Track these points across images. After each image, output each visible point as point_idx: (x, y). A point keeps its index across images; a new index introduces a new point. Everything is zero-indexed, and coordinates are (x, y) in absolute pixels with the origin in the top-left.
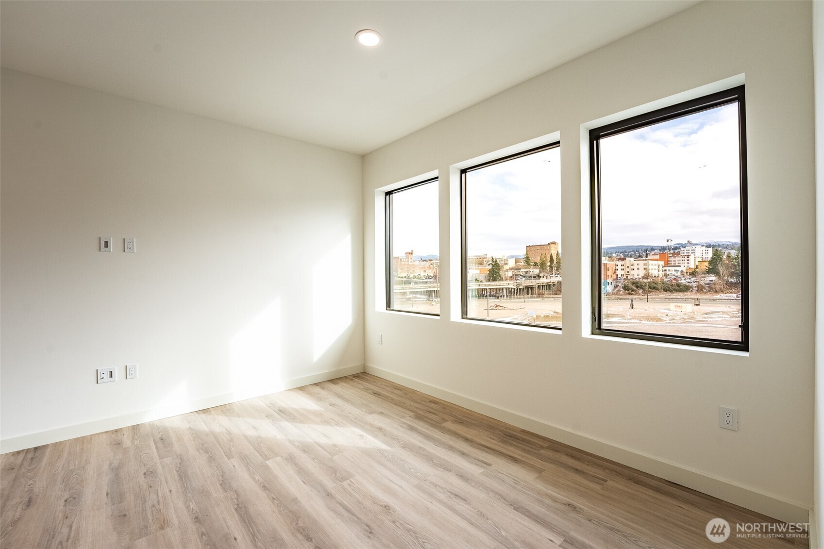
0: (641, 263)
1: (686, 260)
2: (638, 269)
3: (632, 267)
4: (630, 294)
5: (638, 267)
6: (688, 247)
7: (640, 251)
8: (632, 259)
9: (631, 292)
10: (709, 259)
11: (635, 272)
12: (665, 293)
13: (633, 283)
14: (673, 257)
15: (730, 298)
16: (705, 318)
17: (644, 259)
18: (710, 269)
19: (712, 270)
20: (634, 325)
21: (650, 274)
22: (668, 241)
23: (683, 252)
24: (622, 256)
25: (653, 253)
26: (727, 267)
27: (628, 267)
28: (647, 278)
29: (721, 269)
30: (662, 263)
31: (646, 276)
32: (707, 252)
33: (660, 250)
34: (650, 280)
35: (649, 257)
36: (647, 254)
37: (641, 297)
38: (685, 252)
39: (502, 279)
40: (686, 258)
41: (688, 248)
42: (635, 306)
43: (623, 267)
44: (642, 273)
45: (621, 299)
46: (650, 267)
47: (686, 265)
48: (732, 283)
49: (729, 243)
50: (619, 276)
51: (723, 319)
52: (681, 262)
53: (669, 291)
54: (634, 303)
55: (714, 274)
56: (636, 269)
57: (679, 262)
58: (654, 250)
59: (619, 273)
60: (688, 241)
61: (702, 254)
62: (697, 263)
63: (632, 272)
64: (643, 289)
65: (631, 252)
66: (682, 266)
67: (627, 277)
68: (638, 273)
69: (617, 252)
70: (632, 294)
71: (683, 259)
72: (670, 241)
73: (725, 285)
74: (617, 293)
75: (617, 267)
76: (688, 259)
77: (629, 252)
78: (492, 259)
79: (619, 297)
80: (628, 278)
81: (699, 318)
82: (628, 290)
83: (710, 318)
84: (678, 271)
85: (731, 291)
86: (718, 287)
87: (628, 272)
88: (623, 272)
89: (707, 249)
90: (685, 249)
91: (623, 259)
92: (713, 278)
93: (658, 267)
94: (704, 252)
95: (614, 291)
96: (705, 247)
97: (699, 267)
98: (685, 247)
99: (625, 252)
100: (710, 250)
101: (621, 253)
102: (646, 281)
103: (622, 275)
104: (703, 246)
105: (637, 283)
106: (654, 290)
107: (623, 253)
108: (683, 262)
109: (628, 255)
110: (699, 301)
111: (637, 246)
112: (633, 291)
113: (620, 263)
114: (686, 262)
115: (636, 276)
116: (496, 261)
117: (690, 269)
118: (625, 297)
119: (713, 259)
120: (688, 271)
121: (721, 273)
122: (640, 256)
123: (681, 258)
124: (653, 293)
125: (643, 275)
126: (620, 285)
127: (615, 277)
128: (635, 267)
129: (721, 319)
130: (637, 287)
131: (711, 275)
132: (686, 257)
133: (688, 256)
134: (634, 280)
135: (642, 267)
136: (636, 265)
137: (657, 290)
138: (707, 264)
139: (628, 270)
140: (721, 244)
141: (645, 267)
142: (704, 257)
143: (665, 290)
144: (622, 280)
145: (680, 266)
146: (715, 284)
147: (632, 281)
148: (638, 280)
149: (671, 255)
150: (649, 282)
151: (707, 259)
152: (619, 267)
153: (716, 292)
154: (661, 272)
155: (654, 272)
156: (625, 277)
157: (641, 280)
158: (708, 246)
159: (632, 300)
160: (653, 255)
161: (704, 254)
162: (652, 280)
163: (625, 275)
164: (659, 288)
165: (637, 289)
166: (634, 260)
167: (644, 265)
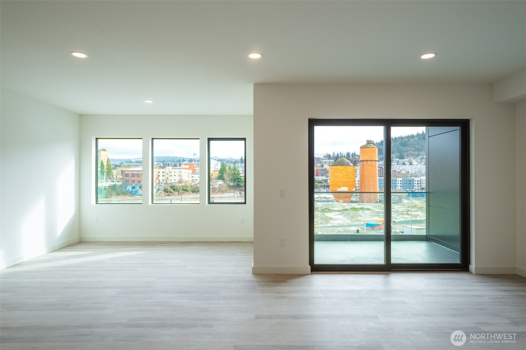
0: (177, 171)
2: (175, 176)
3: (170, 174)
4: (169, 195)
7: (175, 161)
8: (170, 168)
9: (169, 194)
10: (219, 169)
12: (192, 193)
13: (171, 187)
14: (197, 167)
15: (230, 196)
17: (178, 167)
21: (183, 179)
22: (194, 155)
24: (162, 165)
25: (184, 163)
26: (229, 175)
27: (167, 174)
28: (181, 183)
29: (225, 176)
30: (190, 171)
31: (180, 182)
32: (217, 164)
33: (189, 161)
34: (183, 184)
35: (182, 167)
36: (180, 164)
37: (177, 197)
43: (163, 174)
44: (177, 179)
46: (183, 174)
48: (231, 186)
49: (229, 159)
50: (161, 181)
53: (195, 192)
55: (222, 180)
56: (173, 176)
58: (185, 161)
59: (161, 178)
61: (215, 166)
62: (212, 172)
63: (171, 178)
64: (178, 191)
65: (168, 161)
67: (167, 182)
68: (174, 179)
69: (158, 160)
70: (171, 195)
72: (195, 155)
73: (228, 188)
74: (159, 195)
75: (159, 174)
77: (167, 162)
79: (161, 198)
80: (168, 182)
82: (168, 192)
85: (230, 191)
86: (224, 189)
87: (167, 178)
88: (163, 178)
89: (218, 162)
91: (164, 167)
92: (221, 182)
93: (188, 174)
94: (216, 164)
95: (157, 193)
96: (216, 161)
97: (213, 175)
99: (164, 161)
100: (220, 163)
101: (161, 162)
102: (180, 185)
103: (163, 180)
104: (215, 160)
105: (174, 186)
106: (185, 192)
107: (163, 162)
109: (166, 163)
111: (173, 157)
112: (171, 193)
113: (161, 170)
115: (173, 181)
118: (166, 198)
119: (221, 169)
121: (226, 179)
122: (175, 165)
124: (185, 194)
125: (178, 181)
126: (162, 188)
127: (158, 182)
128: (173, 174)
130: (174, 190)
131: (220, 180)
134: (172, 184)
135: (177, 174)
136: (173, 172)
137: (187, 191)
138: (217, 173)
139: (167, 176)
140: (225, 159)
141: (180, 174)
142: (216, 168)
143: (193, 192)
144: (163, 184)
146: (222, 187)
147: (171, 185)
148: (174, 184)
149: (196, 166)
150: (182, 186)
151: (217, 169)
152: (161, 174)
153: (223, 192)
154: (190, 178)
155: (185, 178)
156: (165, 182)
158: (219, 160)
159: (171, 200)
160: (184, 165)
162: (184, 184)
163: (165, 180)
164: (189, 190)
165: (174, 192)
166: (172, 169)
167: (179, 172)
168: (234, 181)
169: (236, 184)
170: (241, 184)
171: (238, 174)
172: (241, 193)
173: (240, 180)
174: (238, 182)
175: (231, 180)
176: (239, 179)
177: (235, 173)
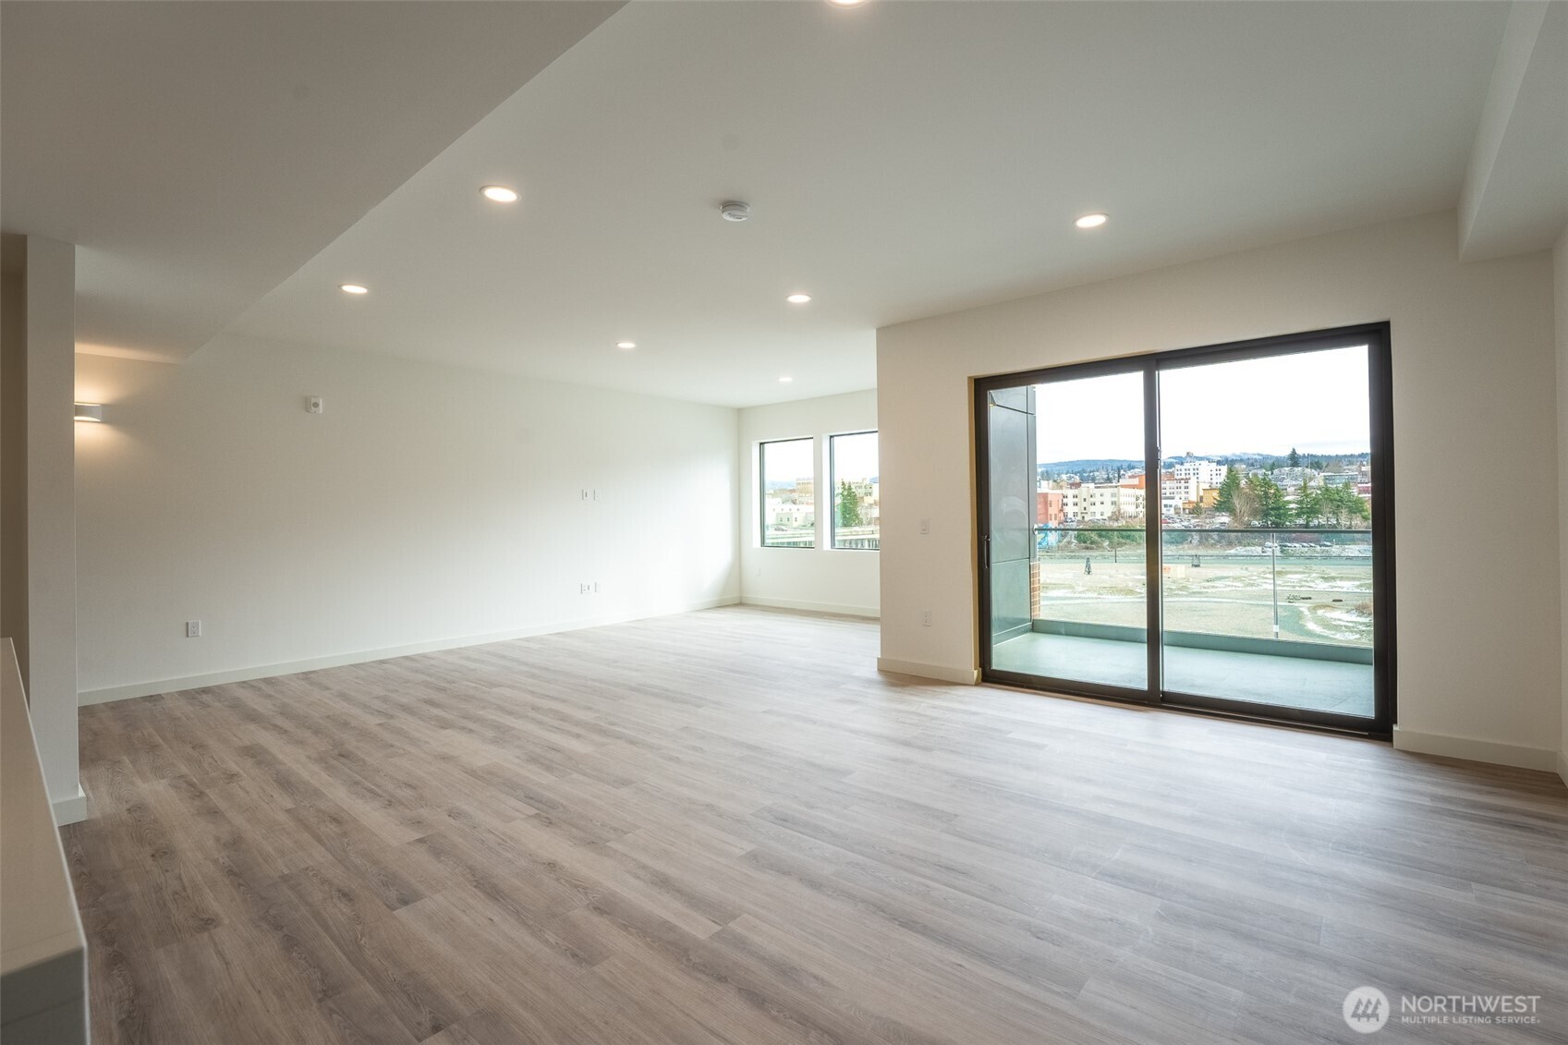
0: (1108, 492)
1: (1183, 488)
2: (1102, 503)
3: (1092, 500)
4: (1087, 548)
5: (1102, 499)
6: (1189, 464)
7: (1110, 468)
8: (1093, 485)
9: (1089, 545)
10: (1220, 486)
11: (1097, 509)
13: (1093, 529)
16: (1205, 588)
17: (1114, 484)
18: (1220, 503)
19: (1224, 506)
20: (1088, 601)
21: (1122, 511)
23: (1179, 472)
24: (1077, 479)
25: (1130, 474)
26: (1249, 499)
27: (1085, 500)
28: (1117, 520)
29: (1237, 503)
31: (1116, 516)
32: (1218, 472)
34: (1121, 523)
35: (1122, 482)
36: (1119, 477)
37: (1106, 553)
38: (1183, 472)
39: (860, 523)
40: (1183, 485)
41: (1187, 465)
42: (1093, 570)
43: (1076, 500)
44: (1108, 510)
45: (1071, 557)
46: (1122, 499)
47: (1183, 496)
49: (1257, 457)
50: (1070, 515)
51: (1233, 588)
52: (1175, 491)
54: (1092, 565)
55: (1227, 511)
56: (1098, 504)
57: (1172, 491)
58: (1133, 468)
59: (1070, 510)
60: (1188, 453)
61: (1209, 477)
62: (1201, 493)
63: (1092, 509)
64: (1110, 540)
65: (1094, 471)
66: (1177, 497)
67: (1083, 517)
68: (1101, 511)
69: (1070, 470)
70: (1092, 549)
71: (1179, 485)
73: (1244, 532)
74: (1066, 546)
75: (1065, 500)
76: (1186, 485)
77: (1091, 472)
78: (843, 484)
79: (1069, 554)
80: (1086, 519)
81: (1195, 588)
82: (1085, 542)
83: (1213, 587)
84: (1171, 506)
86: (1233, 534)
87: (1085, 509)
88: (1076, 509)
89: (1219, 467)
90: (1183, 468)
91: (1077, 485)
92: (1224, 518)
93: (1135, 499)
94: (1214, 473)
95: (1061, 544)
96: (1216, 464)
97: (1204, 500)
98: (1182, 464)
99: (1084, 471)
100: (1224, 469)
101: (1076, 474)
102: (1115, 524)
103: (1075, 514)
104: (1214, 461)
105: (1100, 528)
106: (1128, 541)
107: (1080, 473)
108: (1179, 490)
109: (1089, 476)
110: (1199, 559)
111: (1105, 461)
112: (1092, 543)
113: (1070, 492)
114: (1183, 490)
115: (1098, 517)
116: (850, 488)
117: (1190, 502)
118: (1080, 554)
119: (1226, 485)
120: (1187, 506)
121: (1238, 510)
122: (1109, 480)
123: (1174, 484)
124: (1127, 546)
125: (1110, 515)
127: (1063, 518)
128: (1098, 499)
129: (1229, 589)
130: (1100, 536)
131: (1222, 514)
132: (1183, 481)
133: (1187, 481)
134: (1094, 522)
135: (1108, 499)
136: (1098, 495)
137: (1133, 540)
138: (1215, 494)
139: (1085, 504)
140: (1245, 457)
141: (1114, 499)
142: (1214, 481)
144: (1075, 524)
145: (1173, 498)
146: (1228, 530)
147: (1092, 525)
148: (1101, 522)
150: (1118, 528)
151: (1217, 485)
152: (1070, 501)
153: (1230, 543)
154: (1140, 509)
155: (1128, 509)
156: (1079, 518)
157: (1107, 523)
158: (1222, 462)
159: (1089, 559)
160: (1130, 477)
161: (1214, 477)
162: (1124, 522)
163: (1079, 514)
165: (1099, 540)
166: (1096, 487)
167: (1113, 495)
168: (1266, 515)
169: (1269, 523)
170: (1288, 523)
171: (1278, 495)
172: (1286, 546)
173: (1281, 511)
174: (1278, 516)
175: (1254, 513)
176: (1279, 509)
177: (1266, 493)
